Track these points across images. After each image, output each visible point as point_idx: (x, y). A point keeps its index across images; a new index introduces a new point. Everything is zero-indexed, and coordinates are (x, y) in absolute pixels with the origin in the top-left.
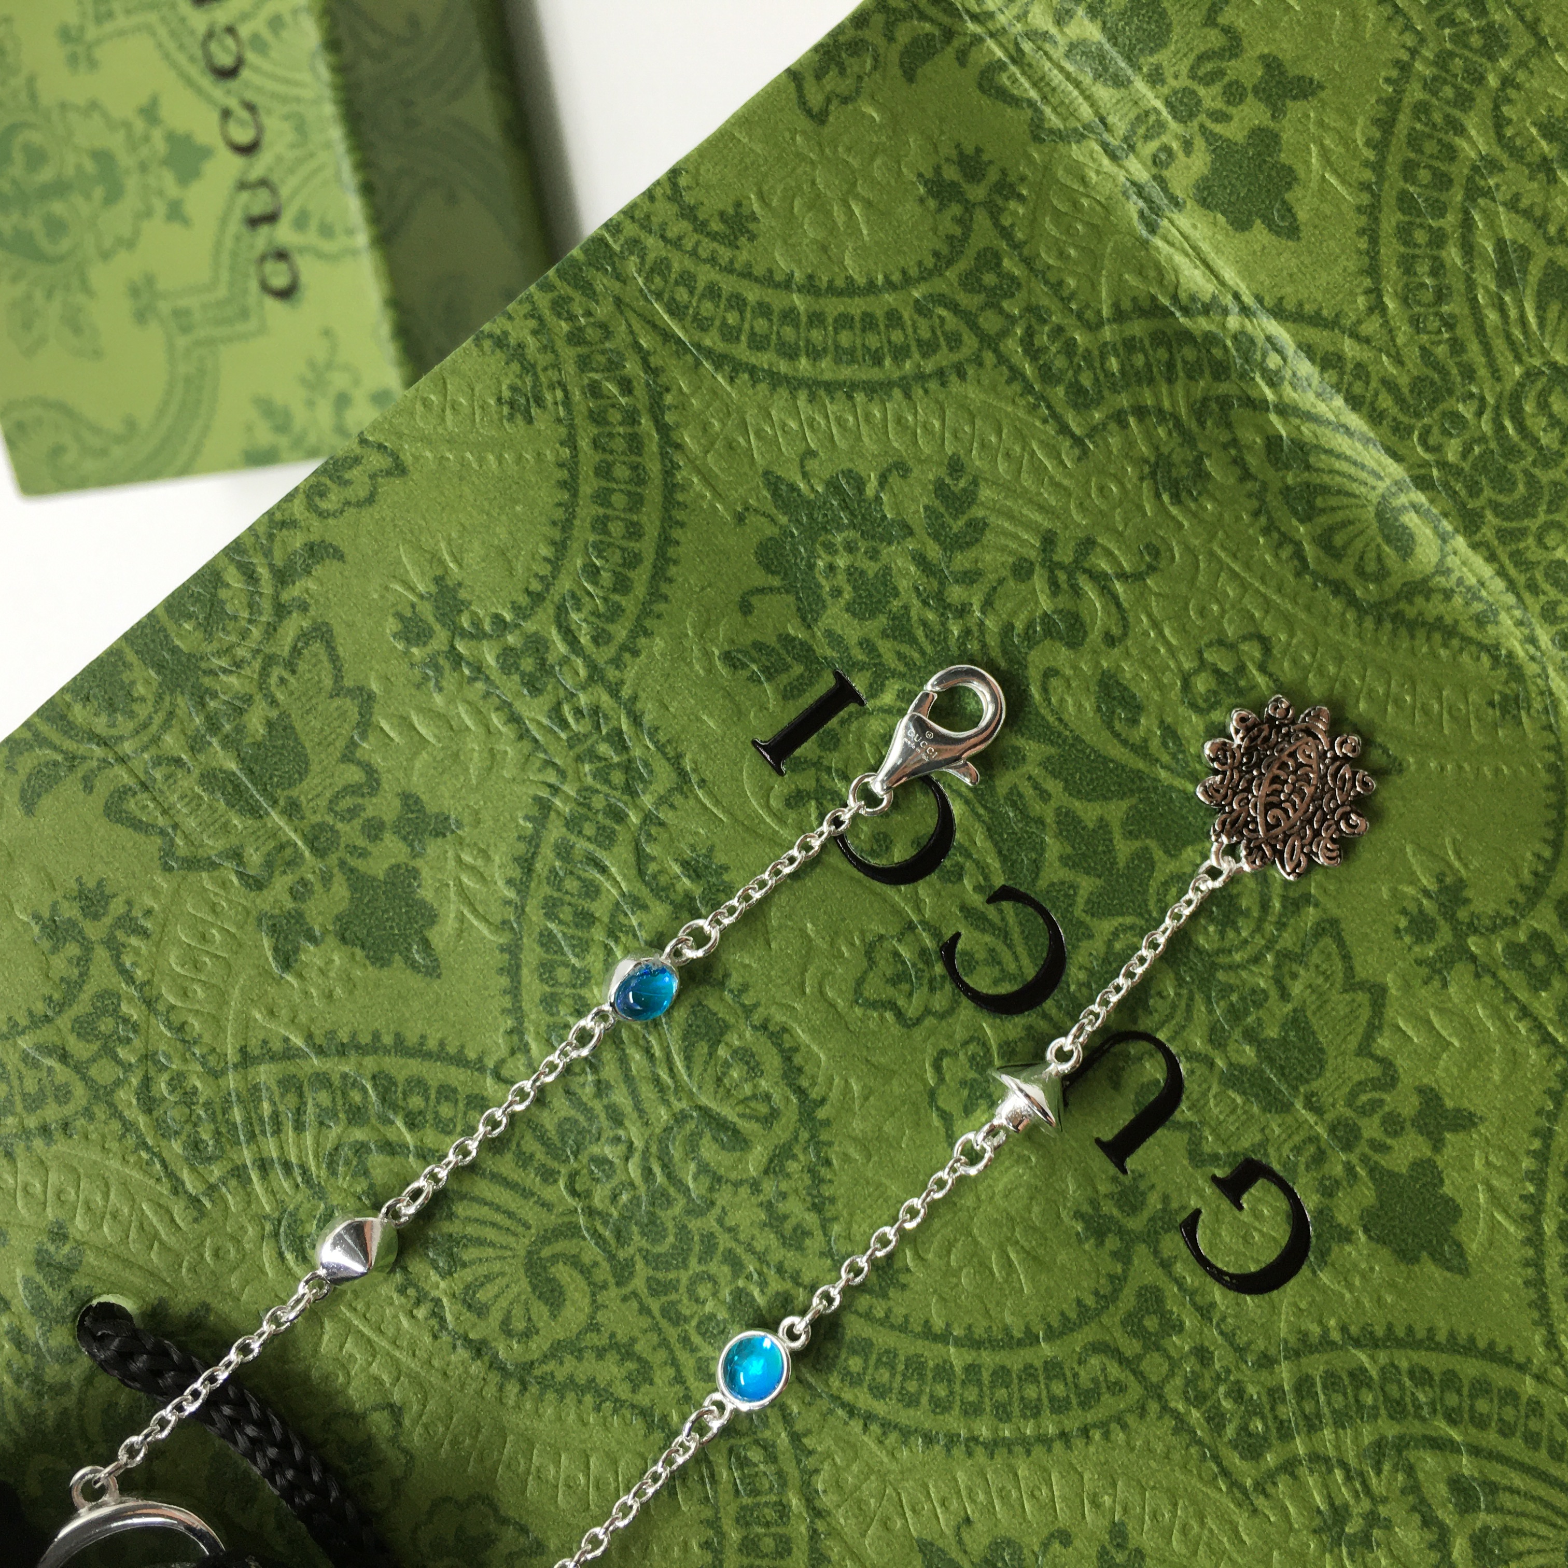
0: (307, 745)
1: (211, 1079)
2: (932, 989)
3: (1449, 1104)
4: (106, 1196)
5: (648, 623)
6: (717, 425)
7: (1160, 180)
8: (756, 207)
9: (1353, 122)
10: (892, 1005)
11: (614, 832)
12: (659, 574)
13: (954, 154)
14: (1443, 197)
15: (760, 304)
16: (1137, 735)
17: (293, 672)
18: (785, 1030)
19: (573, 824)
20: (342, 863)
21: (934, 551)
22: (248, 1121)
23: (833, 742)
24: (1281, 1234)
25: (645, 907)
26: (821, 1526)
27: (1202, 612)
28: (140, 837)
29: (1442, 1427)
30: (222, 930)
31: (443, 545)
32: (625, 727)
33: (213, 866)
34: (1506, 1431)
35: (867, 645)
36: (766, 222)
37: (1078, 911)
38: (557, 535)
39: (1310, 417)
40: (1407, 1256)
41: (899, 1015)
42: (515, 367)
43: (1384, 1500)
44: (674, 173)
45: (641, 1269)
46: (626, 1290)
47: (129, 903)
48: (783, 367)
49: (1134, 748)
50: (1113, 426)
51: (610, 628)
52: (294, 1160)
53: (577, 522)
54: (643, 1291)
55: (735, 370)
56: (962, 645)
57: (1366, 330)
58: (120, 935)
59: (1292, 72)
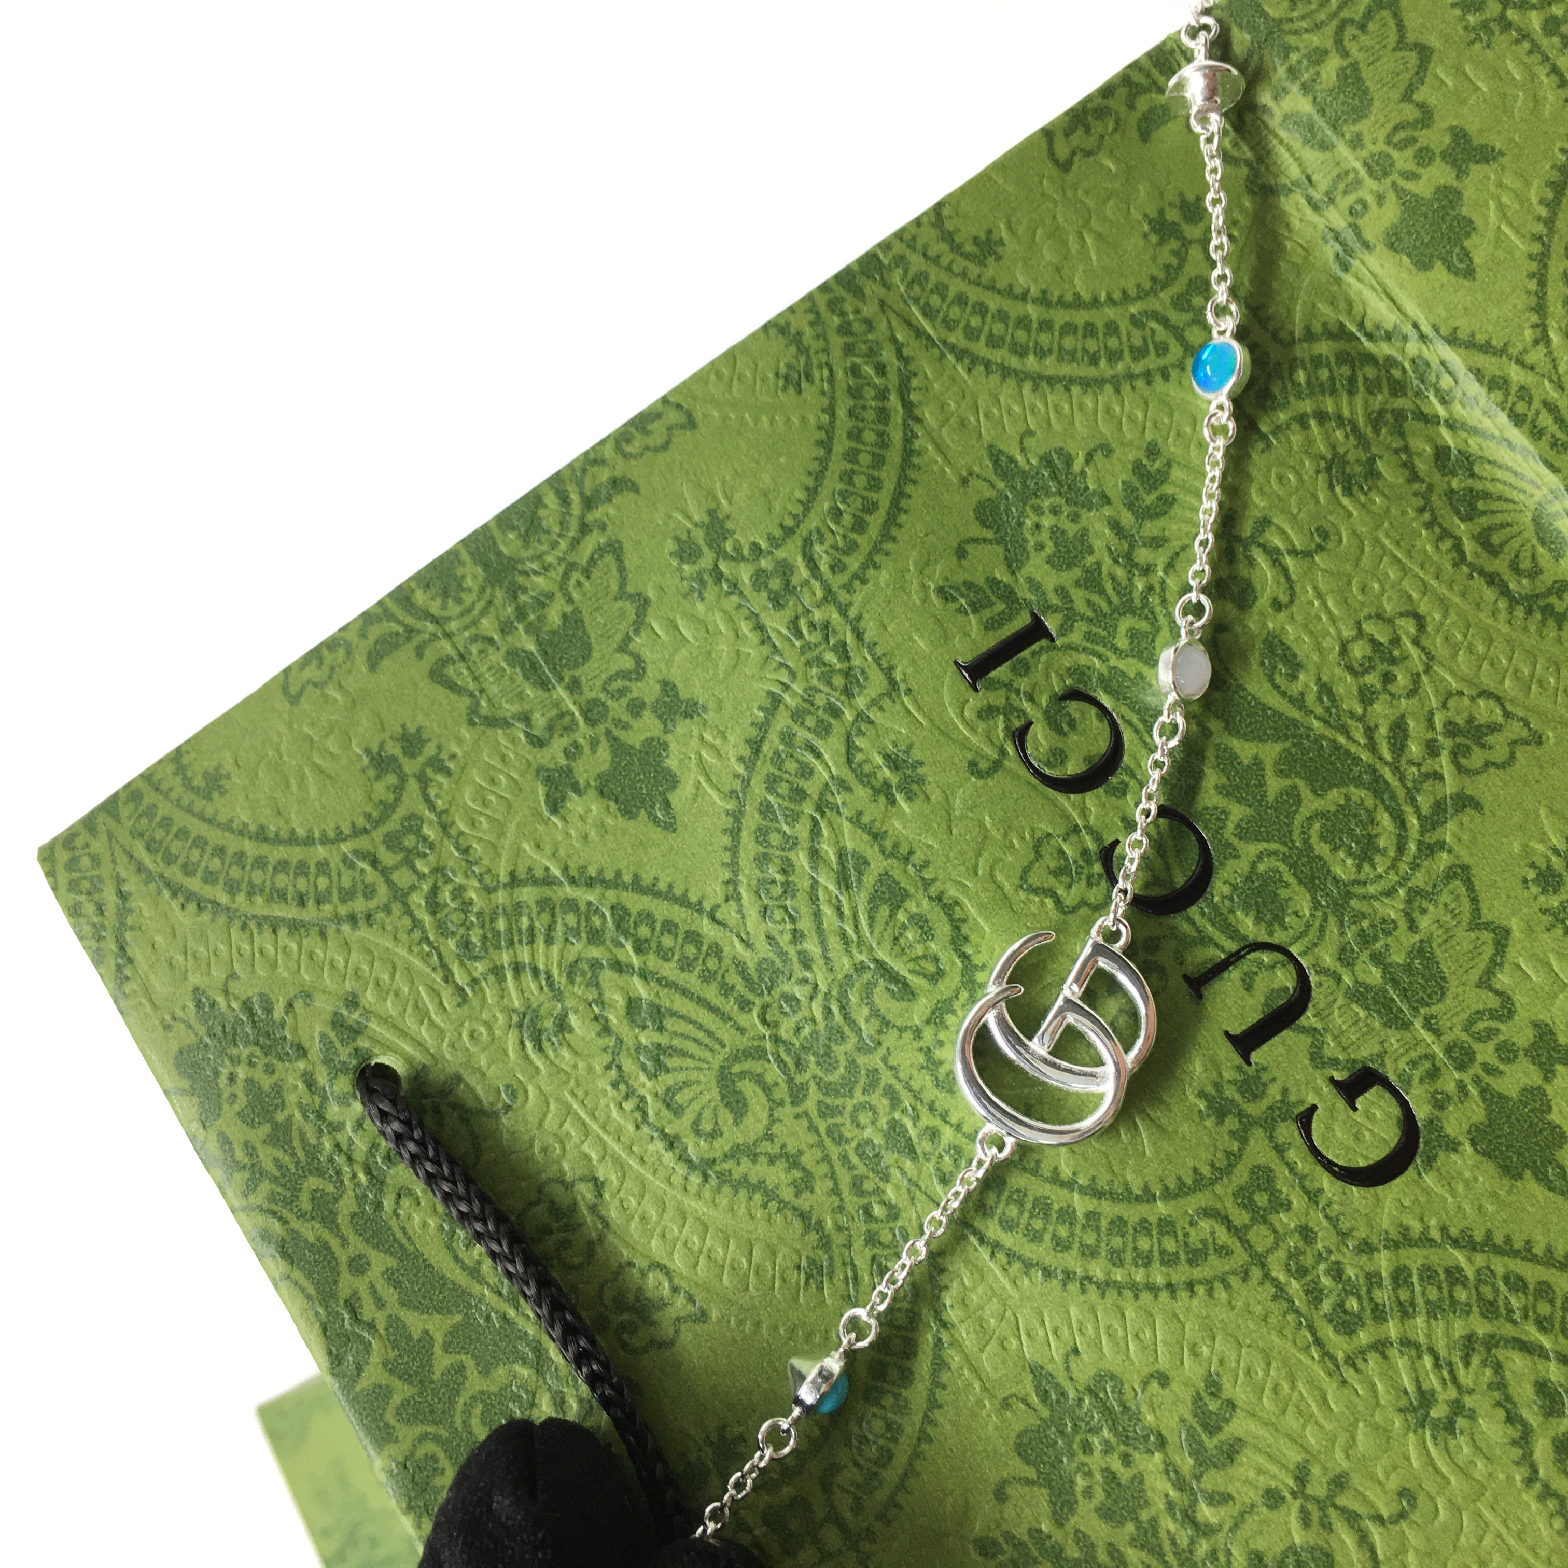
0: (593, 636)
1: (484, 894)
4: (393, 975)
5: (878, 558)
6: (953, 406)
7: (1355, 227)
8: (1004, 234)
9: (1527, 183)
10: (1052, 893)
11: (830, 725)
12: (891, 520)
13: (1177, 200)
15: (999, 311)
16: (1295, 689)
17: (588, 577)
18: (957, 903)
19: (798, 716)
20: (608, 733)
21: (1127, 519)
22: (509, 930)
23: (1025, 669)
24: (1391, 1136)
25: (849, 789)
26: (945, 1336)
27: (1363, 589)
28: (453, 697)
29: (1532, 1333)
30: (509, 777)
31: (718, 485)
32: (849, 641)
33: (506, 724)
35: (1062, 592)
36: (1011, 246)
37: (1228, 833)
38: (810, 482)
39: (1474, 431)
40: (1510, 1171)
42: (793, 349)
43: (1471, 1392)
44: (939, 205)
45: (814, 1094)
46: (799, 1110)
47: (439, 747)
48: (1014, 362)
49: (1291, 700)
50: (1296, 427)
51: (846, 559)
52: (541, 967)
53: (828, 474)
54: (814, 1113)
55: (973, 363)
56: (1144, 599)
57: (1530, 358)
58: (429, 772)
59: (1476, 141)
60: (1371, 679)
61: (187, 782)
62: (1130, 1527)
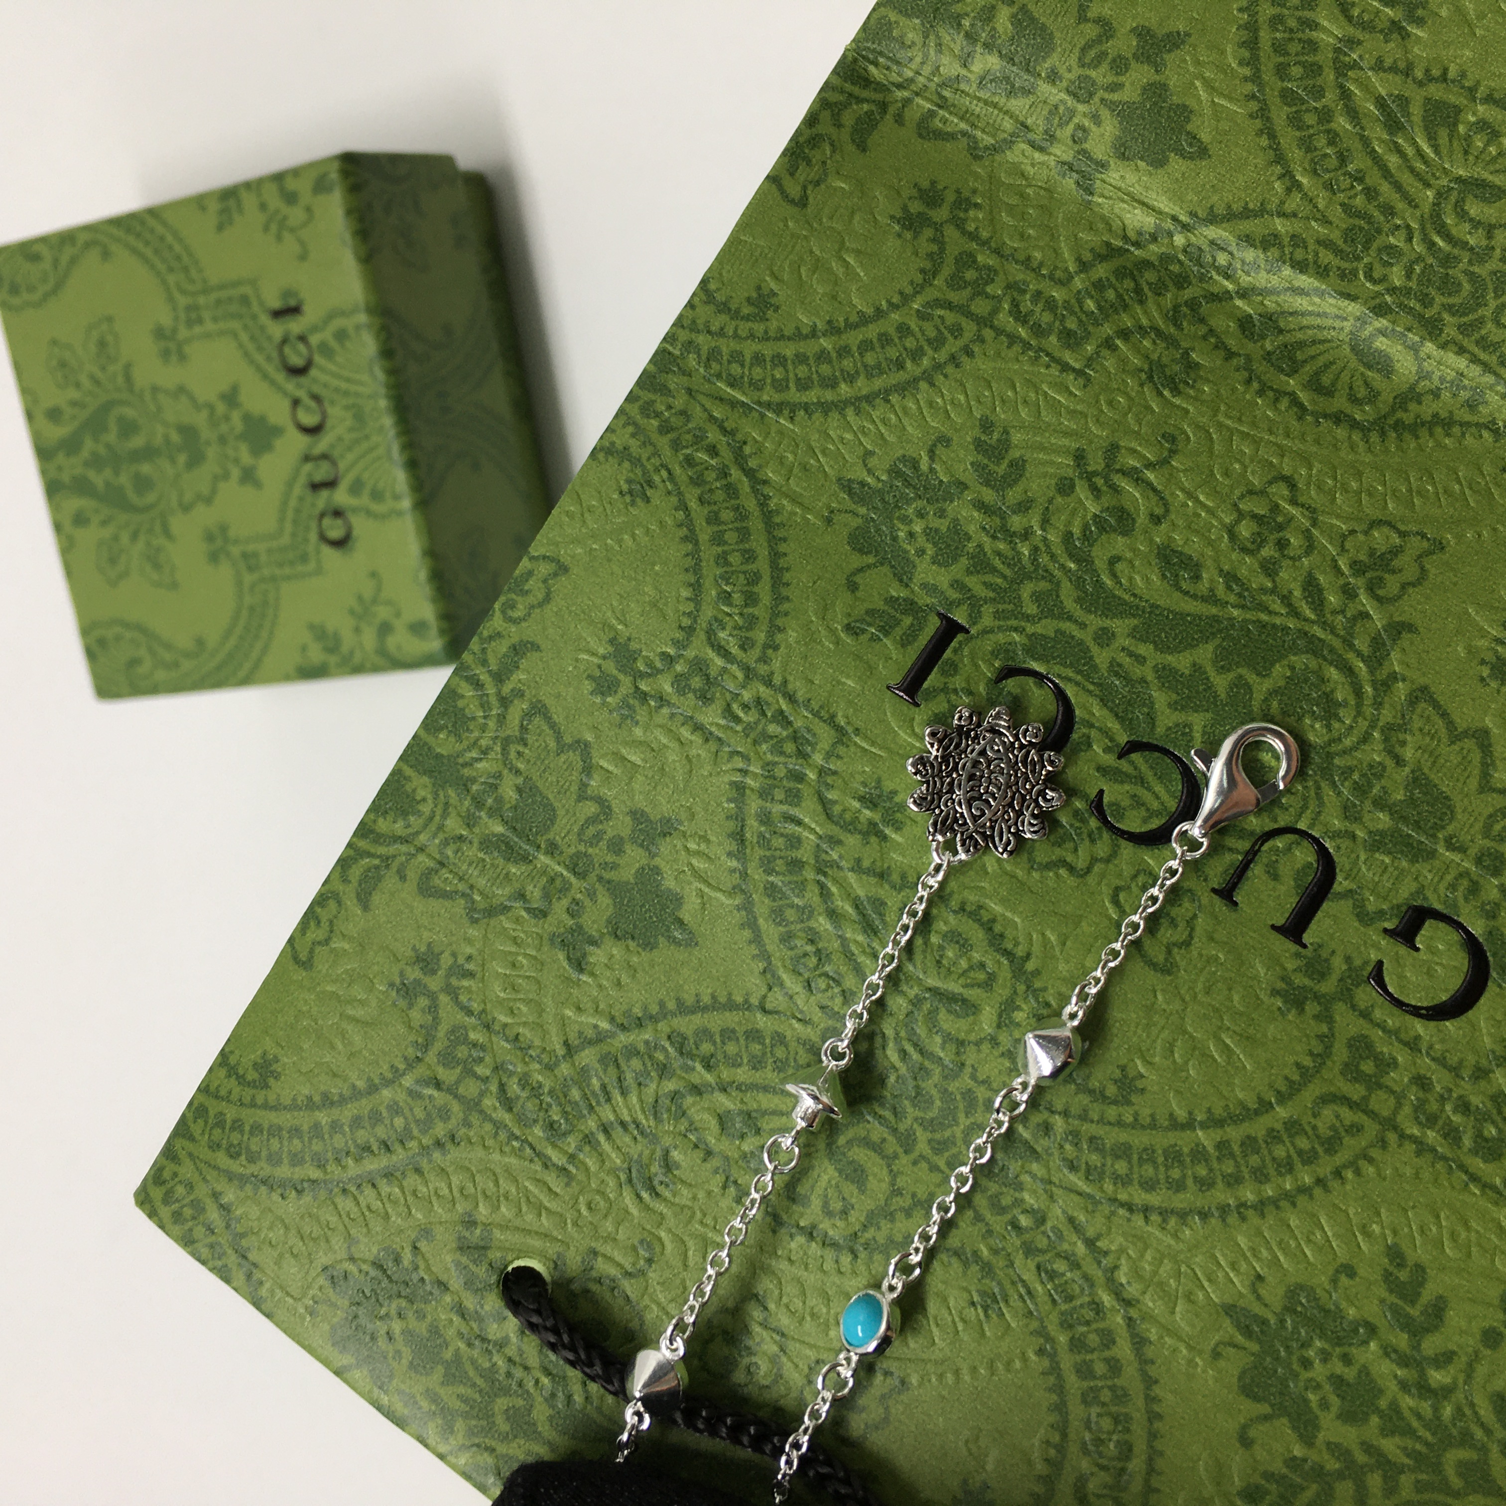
0: (550, 796)
1: (548, 1073)
2: (1093, 841)
4: (497, 1183)
6: (790, 457)
7: (1084, 152)
8: (773, 285)
9: (1223, 52)
10: (1063, 863)
11: (799, 790)
12: (777, 582)
13: (915, 193)
14: (1319, 81)
15: (797, 356)
16: (1203, 587)
17: (526, 745)
18: (980, 907)
19: (765, 794)
20: (600, 879)
21: (989, 496)
22: (585, 1097)
23: (953, 668)
24: (1461, 962)
25: (839, 842)
26: (1133, 1314)
27: (1226, 474)
28: (448, 903)
30: (526, 955)
31: (609, 614)
32: (784, 707)
33: (505, 909)
35: (957, 585)
36: (783, 294)
38: (691, 578)
39: (1266, 291)
41: (1071, 869)
42: (626, 464)
44: (704, 282)
45: (922, 1136)
46: (915, 1154)
47: (454, 955)
48: (829, 396)
49: (1204, 599)
50: (1105, 352)
51: (750, 634)
52: (627, 1118)
53: (704, 564)
54: (929, 1152)
55: (793, 411)
56: (1034, 561)
57: (1290, 206)
58: (454, 982)
59: (1161, 32)
60: (1268, 552)
61: (242, 1080)
62: (1375, 1420)
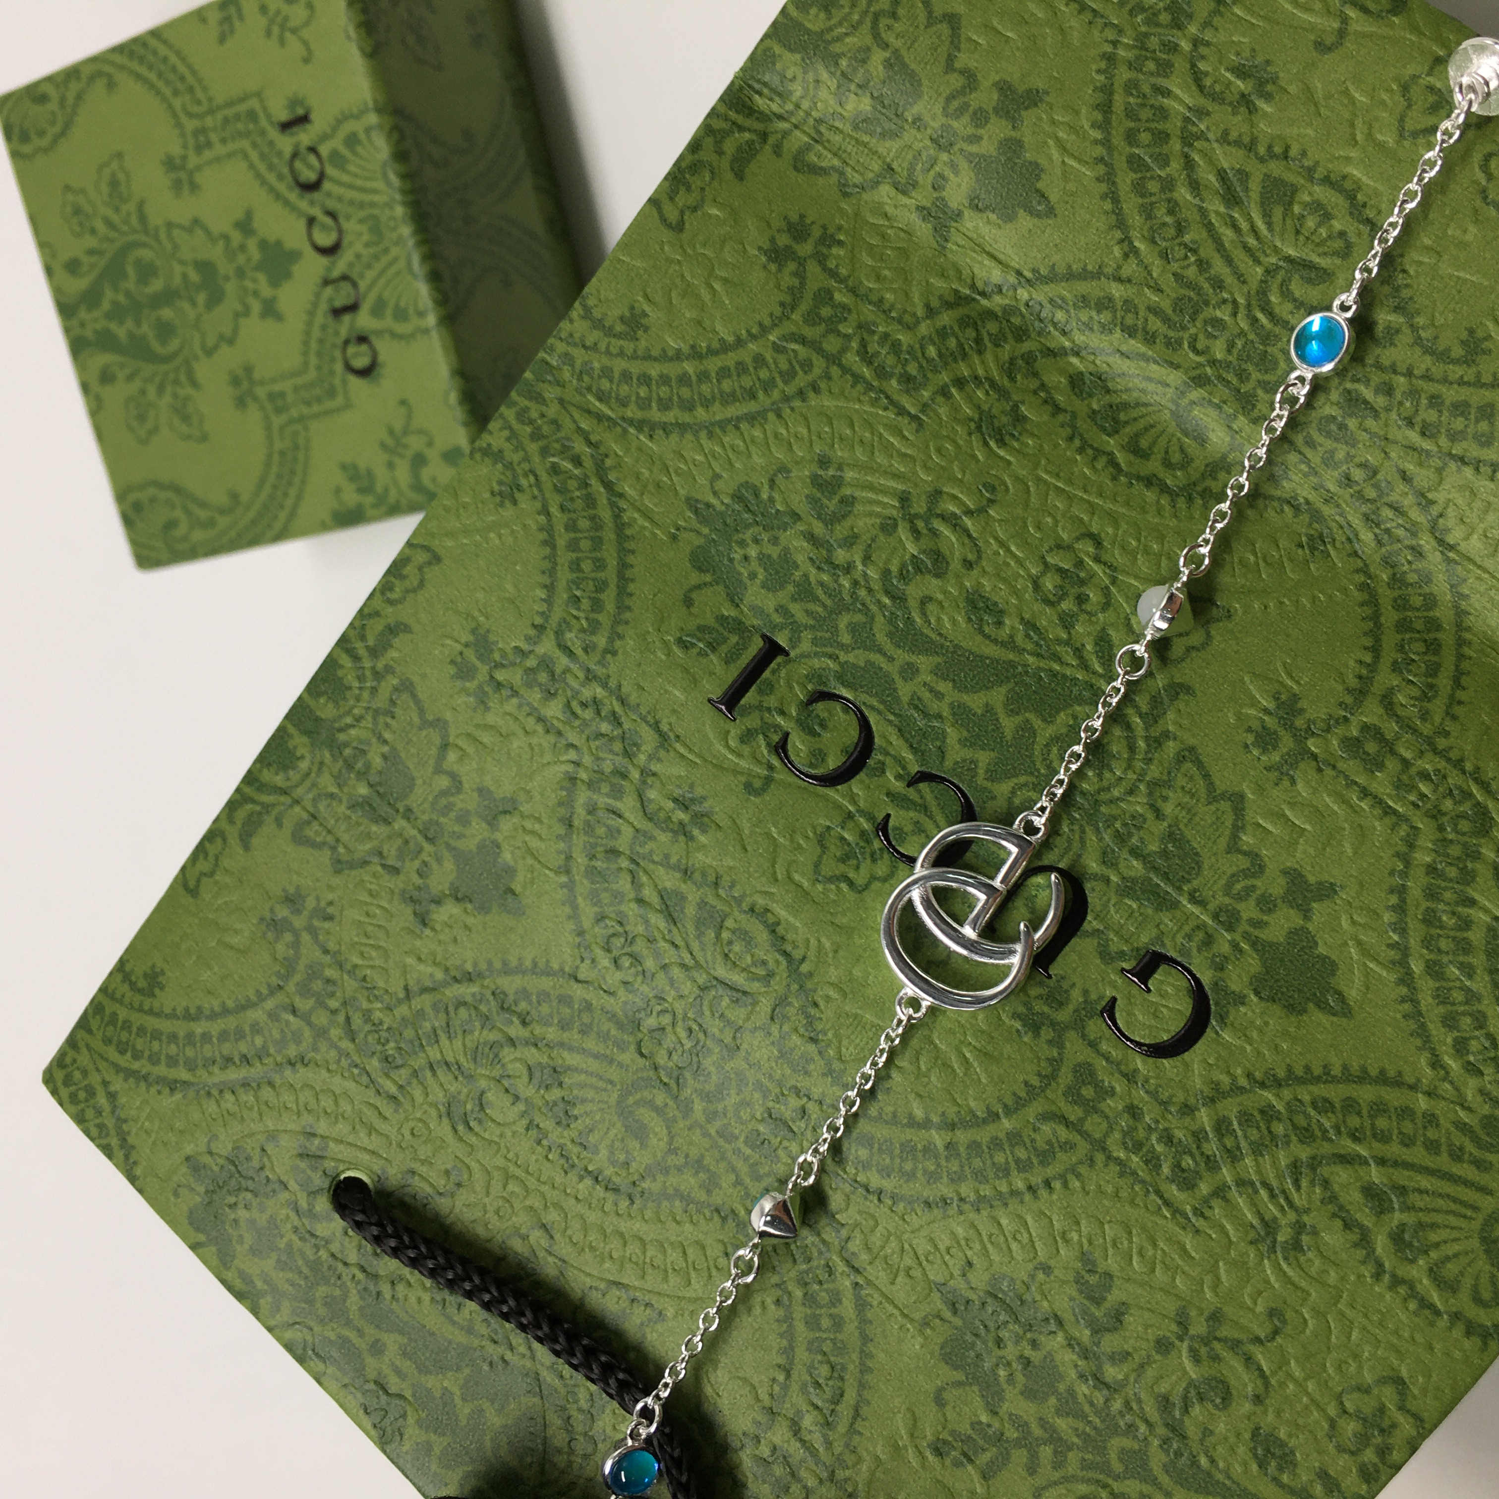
0: (411, 766)
1: (388, 1012)
2: (874, 860)
3: (1312, 879)
4: (336, 1103)
6: (646, 473)
7: (941, 199)
8: (645, 306)
9: (1077, 113)
10: (844, 878)
11: (622, 786)
12: (622, 592)
13: (783, 225)
14: (1165, 149)
15: (661, 376)
16: (1004, 634)
17: (393, 717)
18: (767, 910)
19: (593, 786)
20: (448, 846)
21: (818, 528)
22: (418, 1036)
23: (770, 687)
24: (1185, 1007)
25: (653, 838)
26: (860, 1280)
27: (1038, 527)
28: (316, 853)
29: (1349, 1146)
30: (379, 906)
31: (472, 606)
32: (617, 709)
33: (365, 863)
34: (1407, 1142)
35: (782, 610)
36: (653, 315)
37: (980, 780)
38: (546, 580)
39: (1097, 352)
40: (1294, 1009)
41: (851, 883)
42: (499, 467)
43: (1307, 1211)
45: (698, 1104)
46: (690, 1121)
47: (318, 899)
48: (686, 418)
49: (1003, 644)
50: (940, 399)
51: (594, 639)
52: (451, 1059)
53: (559, 568)
54: (703, 1121)
55: (652, 429)
56: (853, 595)
57: (1125, 272)
58: (316, 923)
59: (1021, 88)
60: (1066, 605)
61: (133, 986)
62: (1053, 1401)
